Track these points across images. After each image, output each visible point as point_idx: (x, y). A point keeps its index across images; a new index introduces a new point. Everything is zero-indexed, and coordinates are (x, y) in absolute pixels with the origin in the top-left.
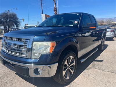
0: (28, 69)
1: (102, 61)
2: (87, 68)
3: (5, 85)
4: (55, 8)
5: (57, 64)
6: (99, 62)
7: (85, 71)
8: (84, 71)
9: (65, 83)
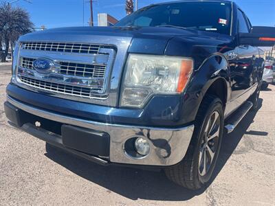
0: (106, 139)
1: (265, 134)
2: (236, 149)
3: (20, 187)
4: (129, 3)
5: (192, 128)
6: (260, 136)
7: (233, 157)
8: (231, 157)
9: (198, 186)
